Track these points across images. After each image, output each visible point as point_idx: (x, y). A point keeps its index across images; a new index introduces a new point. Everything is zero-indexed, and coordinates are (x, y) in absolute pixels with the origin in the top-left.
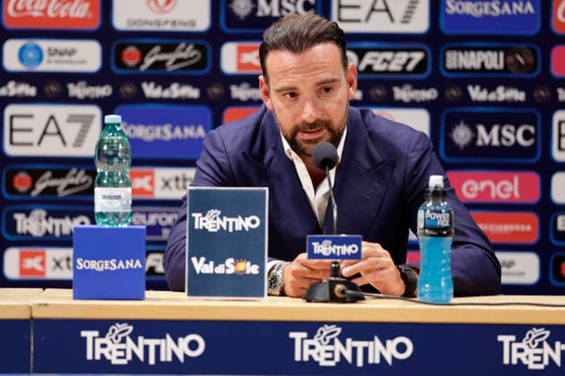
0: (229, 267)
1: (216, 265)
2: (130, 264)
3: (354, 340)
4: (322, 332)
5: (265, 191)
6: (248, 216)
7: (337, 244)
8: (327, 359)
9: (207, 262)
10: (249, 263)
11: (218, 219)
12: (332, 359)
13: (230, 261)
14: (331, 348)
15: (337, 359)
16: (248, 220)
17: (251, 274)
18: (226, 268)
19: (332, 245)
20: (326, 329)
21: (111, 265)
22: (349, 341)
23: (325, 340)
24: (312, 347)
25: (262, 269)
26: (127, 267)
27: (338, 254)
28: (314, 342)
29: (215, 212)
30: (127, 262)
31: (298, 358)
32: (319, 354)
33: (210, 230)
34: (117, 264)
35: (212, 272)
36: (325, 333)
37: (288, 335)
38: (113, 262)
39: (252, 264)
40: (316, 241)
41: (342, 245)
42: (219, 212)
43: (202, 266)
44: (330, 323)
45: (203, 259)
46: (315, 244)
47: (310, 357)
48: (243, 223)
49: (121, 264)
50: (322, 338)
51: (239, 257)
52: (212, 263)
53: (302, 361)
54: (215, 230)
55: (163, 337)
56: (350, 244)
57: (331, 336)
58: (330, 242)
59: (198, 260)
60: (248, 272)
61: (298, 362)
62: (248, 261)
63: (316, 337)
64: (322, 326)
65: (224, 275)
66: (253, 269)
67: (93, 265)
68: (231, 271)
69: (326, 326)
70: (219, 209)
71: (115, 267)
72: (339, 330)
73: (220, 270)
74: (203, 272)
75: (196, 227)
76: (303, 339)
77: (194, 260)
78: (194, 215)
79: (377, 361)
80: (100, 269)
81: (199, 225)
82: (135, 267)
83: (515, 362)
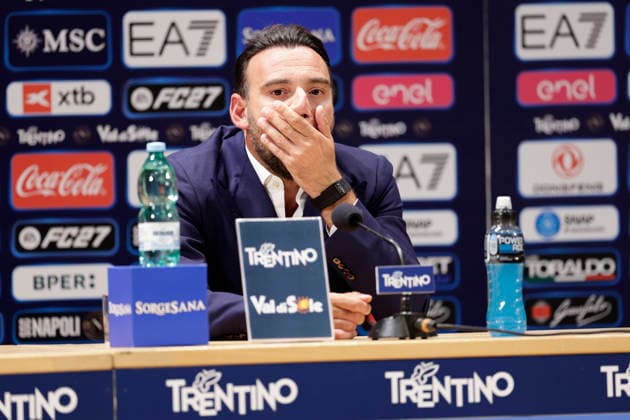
0: (291, 305)
1: (277, 304)
2: (192, 306)
4: (419, 371)
6: (304, 249)
7: (408, 275)
8: (425, 400)
9: (267, 301)
10: (311, 300)
11: (274, 253)
12: (431, 400)
13: (291, 299)
14: (429, 387)
15: (436, 399)
16: (305, 253)
17: (315, 313)
18: (288, 306)
19: (403, 276)
21: (173, 308)
22: (447, 379)
23: (422, 379)
24: (409, 388)
25: (325, 307)
26: (190, 310)
27: (410, 286)
28: (411, 382)
29: (268, 246)
30: (189, 304)
31: (395, 400)
32: (416, 395)
33: (266, 265)
34: (179, 306)
35: (273, 311)
36: (422, 372)
37: (383, 375)
38: (174, 304)
39: (315, 301)
40: (386, 273)
41: (413, 275)
42: (273, 246)
43: (263, 306)
44: (427, 360)
45: (263, 298)
46: (385, 276)
47: (408, 399)
48: (301, 257)
49: (183, 305)
50: (419, 377)
51: (301, 295)
52: (272, 302)
53: (399, 404)
54: (271, 266)
55: (253, 383)
56: (422, 275)
57: (429, 375)
58: (401, 273)
59: (258, 299)
60: (311, 310)
61: (395, 405)
62: (310, 297)
63: (413, 376)
64: (419, 364)
65: (287, 316)
66: (316, 307)
67: (154, 308)
68: (293, 309)
69: (423, 364)
70: (273, 242)
71: (176, 308)
72: (436, 367)
73: (282, 309)
74: (265, 312)
75: (251, 263)
76: (399, 379)
77: (253, 299)
78: (247, 250)
79: (478, 400)
80: (160, 312)
81: (254, 261)
82: (198, 309)
83: (619, 394)
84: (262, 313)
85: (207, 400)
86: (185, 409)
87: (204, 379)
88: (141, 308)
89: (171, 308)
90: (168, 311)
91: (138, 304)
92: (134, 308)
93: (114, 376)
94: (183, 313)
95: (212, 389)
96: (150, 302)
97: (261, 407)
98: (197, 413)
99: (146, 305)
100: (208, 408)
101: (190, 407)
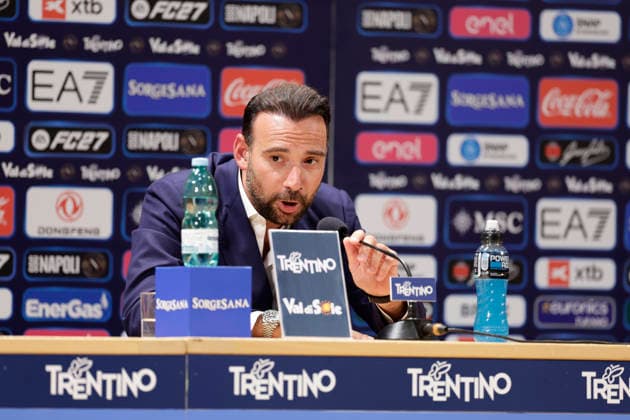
0: (316, 308)
1: (305, 306)
2: (238, 303)
3: (462, 375)
4: (435, 368)
5: (335, 235)
6: (325, 259)
7: (416, 286)
8: (439, 395)
9: (296, 303)
10: (332, 304)
11: (300, 261)
12: (444, 394)
13: (316, 302)
14: (442, 384)
15: (448, 394)
16: (326, 262)
18: (314, 309)
19: (412, 286)
20: (439, 365)
21: (222, 304)
22: (458, 376)
23: (437, 376)
24: (427, 383)
27: (417, 295)
28: (428, 378)
29: (295, 255)
30: (236, 302)
31: (414, 394)
32: (432, 389)
33: (295, 272)
34: (227, 303)
35: (301, 312)
36: (438, 369)
37: (406, 371)
39: (335, 305)
40: (398, 282)
41: (419, 286)
42: (300, 255)
43: (294, 307)
44: (441, 359)
45: (293, 300)
46: (398, 285)
47: (425, 393)
48: (323, 265)
49: (231, 302)
50: (435, 374)
51: (324, 299)
52: (301, 304)
53: (418, 397)
54: (299, 272)
56: (426, 285)
57: (443, 372)
58: (410, 283)
59: (289, 301)
60: (333, 313)
61: (415, 397)
62: (331, 302)
63: (430, 373)
64: (435, 362)
65: (313, 316)
66: (337, 310)
68: (318, 311)
69: (439, 362)
70: (300, 252)
71: (225, 304)
72: (449, 366)
73: (309, 310)
74: (295, 312)
75: (283, 268)
76: (419, 375)
78: (279, 257)
79: (482, 396)
81: (284, 266)
82: (243, 306)
83: (596, 397)
84: (293, 314)
85: (262, 385)
86: (244, 393)
87: (260, 367)
88: (197, 304)
90: (219, 307)
91: (195, 300)
93: (187, 361)
94: (231, 309)
95: (266, 376)
96: (204, 299)
97: (305, 394)
98: (254, 397)
99: (201, 300)
100: (262, 393)
101: (248, 391)
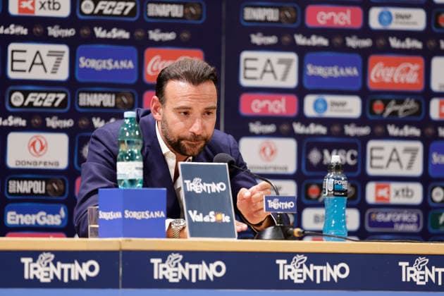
0: (212, 217)
1: (204, 216)
3: (314, 265)
4: (295, 260)
7: (282, 202)
8: (299, 278)
9: (198, 214)
10: (223, 215)
11: (201, 184)
12: (302, 278)
13: (212, 213)
14: (301, 270)
15: (305, 278)
16: (219, 185)
17: (226, 223)
18: (210, 218)
20: (298, 258)
22: (311, 266)
23: (297, 265)
24: (290, 270)
26: (156, 217)
27: (283, 208)
28: (291, 266)
29: (197, 180)
30: (156, 213)
31: (281, 278)
32: (294, 275)
33: (197, 192)
34: (149, 214)
35: (201, 220)
36: (297, 261)
39: (225, 215)
41: (284, 202)
42: (201, 180)
43: (196, 217)
44: (300, 254)
45: (195, 212)
46: (269, 201)
47: (289, 277)
48: (216, 188)
49: (152, 213)
51: (217, 211)
52: (201, 214)
53: (284, 280)
54: (200, 192)
57: (301, 263)
58: (277, 200)
59: (193, 212)
60: (224, 221)
61: (281, 280)
62: (223, 213)
63: (292, 263)
64: (296, 255)
65: (210, 223)
66: (226, 219)
67: (135, 215)
68: (213, 220)
69: (298, 256)
70: (200, 178)
71: (148, 215)
72: (306, 258)
73: (207, 219)
74: (197, 220)
75: (188, 190)
76: (284, 265)
77: (190, 212)
78: (186, 181)
79: (329, 280)
81: (189, 188)
82: (161, 216)
83: (409, 280)
84: (195, 221)
85: (174, 272)
86: (161, 277)
87: (173, 259)
88: (128, 214)
89: (145, 215)
90: (143, 217)
91: (126, 212)
92: (123, 214)
93: (120, 255)
94: (152, 218)
95: (177, 266)
96: (133, 211)
97: (204, 278)
98: (168, 280)
99: (131, 212)
100: (174, 277)
101: (164, 276)
